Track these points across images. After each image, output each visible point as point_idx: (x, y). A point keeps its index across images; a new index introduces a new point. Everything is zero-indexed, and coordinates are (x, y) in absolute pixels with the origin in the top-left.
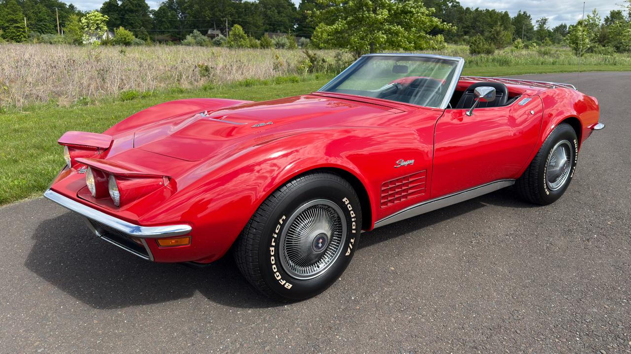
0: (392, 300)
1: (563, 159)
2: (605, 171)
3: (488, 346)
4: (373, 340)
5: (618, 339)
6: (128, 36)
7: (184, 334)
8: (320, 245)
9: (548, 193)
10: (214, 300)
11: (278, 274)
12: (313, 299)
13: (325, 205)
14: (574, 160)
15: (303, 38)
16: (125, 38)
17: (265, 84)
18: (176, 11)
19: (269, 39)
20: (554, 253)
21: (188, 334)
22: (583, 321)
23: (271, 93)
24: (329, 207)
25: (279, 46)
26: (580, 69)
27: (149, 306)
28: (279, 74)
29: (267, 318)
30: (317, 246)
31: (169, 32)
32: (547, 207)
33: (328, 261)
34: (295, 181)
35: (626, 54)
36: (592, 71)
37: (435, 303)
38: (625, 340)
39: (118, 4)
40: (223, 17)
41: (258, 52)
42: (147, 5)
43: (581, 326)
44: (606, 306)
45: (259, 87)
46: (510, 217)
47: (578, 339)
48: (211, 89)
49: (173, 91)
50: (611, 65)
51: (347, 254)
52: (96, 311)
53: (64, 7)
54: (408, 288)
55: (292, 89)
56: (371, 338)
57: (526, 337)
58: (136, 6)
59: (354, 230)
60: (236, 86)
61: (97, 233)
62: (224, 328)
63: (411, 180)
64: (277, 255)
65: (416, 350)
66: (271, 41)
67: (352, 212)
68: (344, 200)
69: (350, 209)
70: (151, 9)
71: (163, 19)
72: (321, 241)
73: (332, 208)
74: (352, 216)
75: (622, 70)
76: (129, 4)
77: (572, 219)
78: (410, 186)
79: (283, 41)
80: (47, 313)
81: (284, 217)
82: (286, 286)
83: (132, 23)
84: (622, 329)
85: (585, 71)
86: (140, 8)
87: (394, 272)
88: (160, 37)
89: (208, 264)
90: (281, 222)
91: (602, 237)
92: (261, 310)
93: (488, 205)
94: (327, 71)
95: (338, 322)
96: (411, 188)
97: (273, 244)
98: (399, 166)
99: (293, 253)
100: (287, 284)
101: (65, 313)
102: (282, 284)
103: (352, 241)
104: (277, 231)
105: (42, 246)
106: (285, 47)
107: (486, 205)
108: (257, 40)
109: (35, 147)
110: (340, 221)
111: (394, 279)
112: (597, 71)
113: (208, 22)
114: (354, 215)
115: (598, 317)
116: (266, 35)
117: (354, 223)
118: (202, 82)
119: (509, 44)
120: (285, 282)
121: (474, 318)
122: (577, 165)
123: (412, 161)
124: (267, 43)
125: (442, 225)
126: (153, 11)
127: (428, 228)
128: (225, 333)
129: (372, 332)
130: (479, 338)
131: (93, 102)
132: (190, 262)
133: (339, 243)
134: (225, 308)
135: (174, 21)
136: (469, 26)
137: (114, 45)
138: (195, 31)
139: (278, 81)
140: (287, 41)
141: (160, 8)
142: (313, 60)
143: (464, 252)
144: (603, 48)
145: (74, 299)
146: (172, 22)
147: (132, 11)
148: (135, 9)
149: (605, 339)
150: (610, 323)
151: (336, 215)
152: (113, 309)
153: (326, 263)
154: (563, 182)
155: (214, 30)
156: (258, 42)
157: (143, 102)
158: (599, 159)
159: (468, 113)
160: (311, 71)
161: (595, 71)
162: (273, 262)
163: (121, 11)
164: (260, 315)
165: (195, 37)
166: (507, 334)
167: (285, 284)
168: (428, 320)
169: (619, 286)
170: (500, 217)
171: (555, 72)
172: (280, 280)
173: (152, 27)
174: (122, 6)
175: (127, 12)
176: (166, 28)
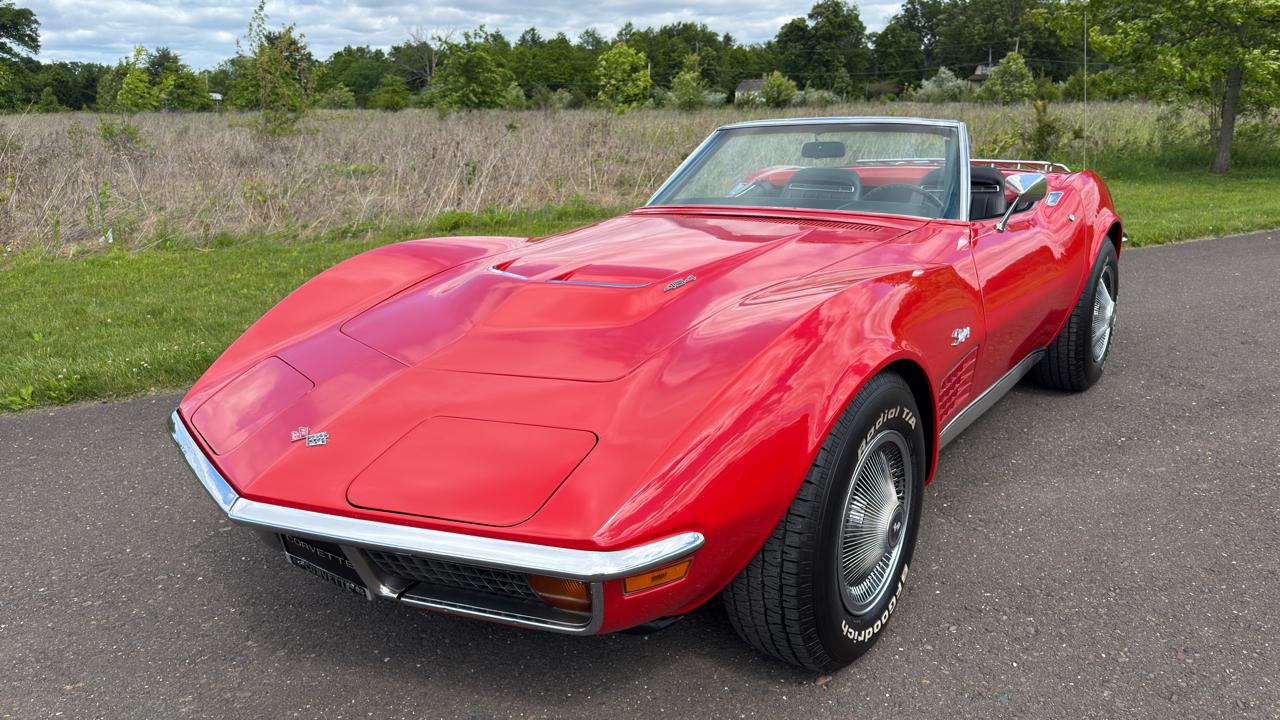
6: (785, 89)
16: (780, 94)
31: (897, 75)
39: (807, 26)
40: (1011, 37)
42: (861, 23)
53: (715, 41)
58: (840, 28)
70: (867, 32)
71: (890, 50)
76: (829, 24)
83: (827, 61)
86: (845, 32)
88: (876, 86)
113: (979, 48)
126: (873, 35)
135: (911, 52)
138: (943, 69)
141: (888, 29)
146: (907, 54)
147: (829, 38)
148: (837, 33)
155: (987, 65)
163: (809, 39)
165: (940, 83)
173: (868, 66)
174: (814, 28)
175: (821, 40)
176: (892, 67)
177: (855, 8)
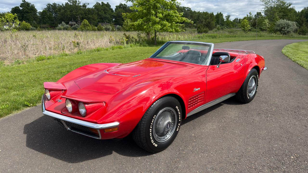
0: (197, 148)
1: (254, 84)
2: (267, 87)
3: (240, 163)
4: (195, 165)
5: (287, 156)
6: (27, 26)
7: (114, 170)
8: (168, 127)
9: (249, 98)
10: (122, 155)
11: (152, 140)
12: (164, 151)
13: (169, 110)
14: (257, 84)
15: (118, 25)
16: (26, 27)
17: (107, 50)
18: (52, 12)
19: (102, 26)
20: (256, 123)
21: (116, 170)
22: (273, 150)
23: (111, 55)
24: (171, 110)
25: (107, 29)
26: (247, 40)
27: (94, 160)
28: (112, 45)
29: (148, 160)
30: (167, 127)
31: (48, 23)
32: (248, 104)
33: (170, 134)
34: (159, 100)
35: (265, 32)
36: (252, 40)
37: (215, 148)
38: (289, 156)
39: (20, 9)
40: (77, 15)
41: (97, 33)
42: (36, 9)
43: (273, 152)
44: (280, 144)
45: (104, 51)
46: (235, 109)
47: (273, 157)
48: (81, 53)
49: (63, 55)
50: (259, 37)
51: (177, 130)
52: (70, 164)
54: (202, 143)
55: (121, 52)
56: (194, 165)
57: (253, 158)
58: (30, 10)
59: (180, 120)
60: (93, 52)
61: (69, 129)
62: (131, 166)
63: (199, 96)
64: (152, 132)
65: (213, 168)
66: (103, 27)
67: (179, 112)
68: (176, 107)
69: (178, 111)
71: (45, 17)
72: (169, 125)
73: (172, 111)
74: (179, 114)
75: (264, 39)
76: (26, 9)
77: (259, 108)
78: (199, 99)
79: (109, 27)
80: (48, 168)
81: (155, 116)
82: (155, 146)
83: (28, 19)
84: (288, 152)
85: (249, 40)
86: (32, 11)
87: (195, 137)
88: (44, 26)
89: (121, 139)
90: (154, 118)
91: (273, 115)
92: (144, 157)
93: (224, 104)
94: (135, 43)
95: (178, 159)
96: (198, 100)
97: (151, 127)
98: (195, 91)
99: (157, 131)
100: (156, 144)
101: (57, 166)
102: (154, 144)
103: (179, 124)
104: (152, 122)
105: (30, 137)
106: (110, 30)
107: (223, 105)
108: (95, 27)
109: (6, 88)
110: (175, 116)
111: (195, 139)
112: (254, 40)
113: (70, 17)
114: (180, 113)
115: (278, 148)
116: (100, 24)
117: (180, 117)
118: (76, 50)
119: (215, 27)
120: (155, 144)
121: (232, 152)
122: (259, 86)
123: (199, 89)
124: (101, 28)
125: (208, 114)
126: (39, 12)
127: (203, 116)
128: (132, 168)
129: (193, 162)
130: (236, 160)
131: (23, 63)
132: (113, 138)
133: (174, 126)
134: (128, 158)
136: (196, 19)
137: (20, 30)
138: (63, 22)
139: (113, 48)
140: (110, 27)
141: (43, 11)
142: (128, 38)
143: (220, 126)
144: (255, 29)
145: (58, 160)
146: (50, 18)
147: (28, 12)
148: (29, 11)
149: (282, 156)
150: (283, 150)
151: (173, 114)
152: (78, 163)
153: (169, 135)
154: (254, 93)
155: (72, 22)
156: (96, 28)
157: (48, 61)
158: (264, 82)
159: (217, 67)
160: (127, 43)
161: (253, 40)
162: (151, 135)
163: (22, 12)
164: (144, 159)
165: (63, 26)
166: (246, 158)
167: (155, 145)
168: (214, 155)
169: (283, 135)
170: (230, 109)
171: (237, 41)
172: (153, 143)
173: (39, 20)
174: (22, 9)
175: (25, 13)
176: (46, 21)
177: (33, 5)
